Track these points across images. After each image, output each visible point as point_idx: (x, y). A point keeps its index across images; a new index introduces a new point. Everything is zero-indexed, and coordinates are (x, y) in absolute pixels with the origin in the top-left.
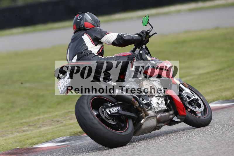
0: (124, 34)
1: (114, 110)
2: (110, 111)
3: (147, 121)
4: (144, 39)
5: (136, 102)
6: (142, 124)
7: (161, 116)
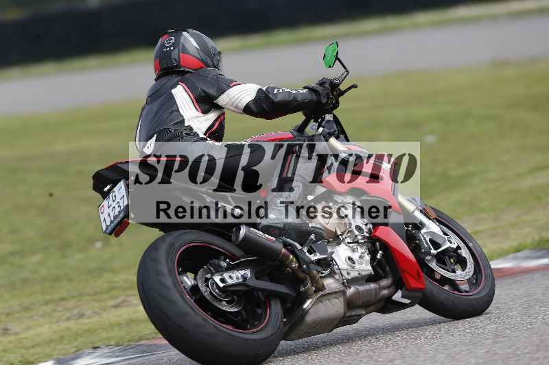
0: (273, 89)
1: (234, 277)
2: (223, 280)
3: (320, 304)
4: (324, 101)
5: (291, 256)
6: (306, 312)
7: (357, 293)
